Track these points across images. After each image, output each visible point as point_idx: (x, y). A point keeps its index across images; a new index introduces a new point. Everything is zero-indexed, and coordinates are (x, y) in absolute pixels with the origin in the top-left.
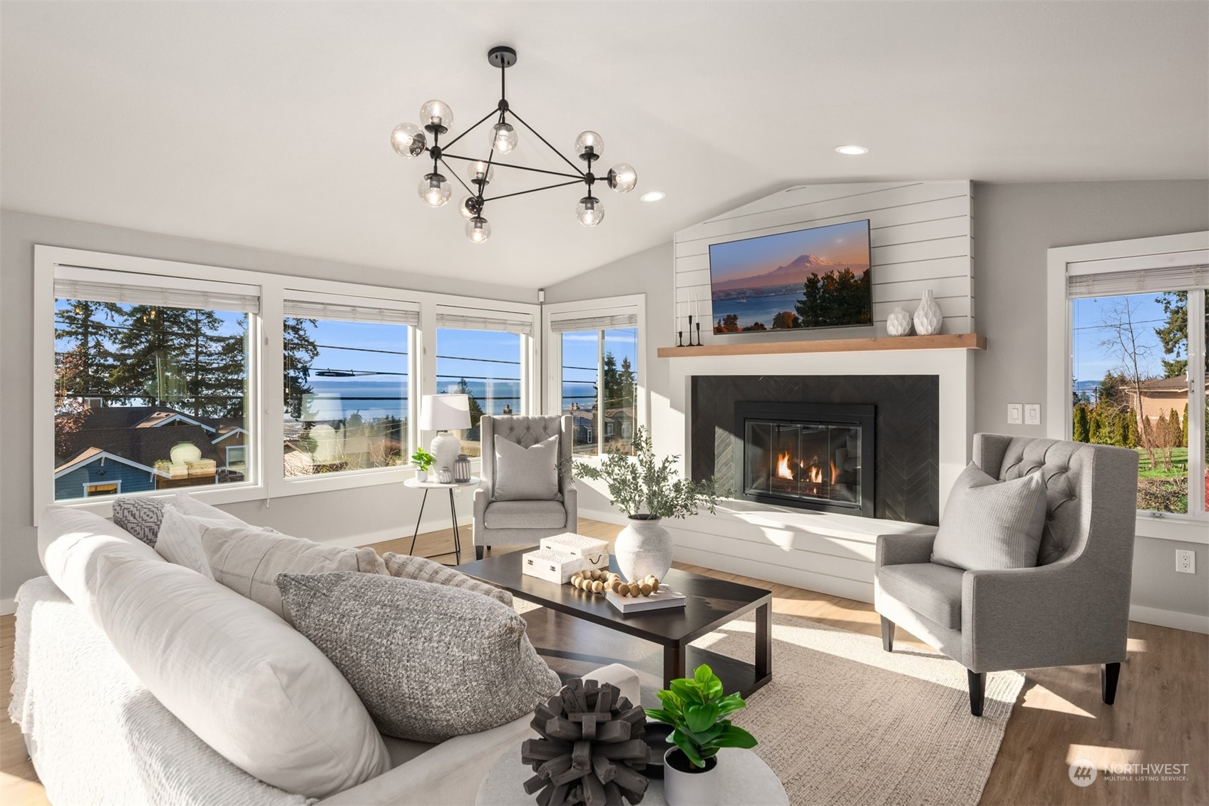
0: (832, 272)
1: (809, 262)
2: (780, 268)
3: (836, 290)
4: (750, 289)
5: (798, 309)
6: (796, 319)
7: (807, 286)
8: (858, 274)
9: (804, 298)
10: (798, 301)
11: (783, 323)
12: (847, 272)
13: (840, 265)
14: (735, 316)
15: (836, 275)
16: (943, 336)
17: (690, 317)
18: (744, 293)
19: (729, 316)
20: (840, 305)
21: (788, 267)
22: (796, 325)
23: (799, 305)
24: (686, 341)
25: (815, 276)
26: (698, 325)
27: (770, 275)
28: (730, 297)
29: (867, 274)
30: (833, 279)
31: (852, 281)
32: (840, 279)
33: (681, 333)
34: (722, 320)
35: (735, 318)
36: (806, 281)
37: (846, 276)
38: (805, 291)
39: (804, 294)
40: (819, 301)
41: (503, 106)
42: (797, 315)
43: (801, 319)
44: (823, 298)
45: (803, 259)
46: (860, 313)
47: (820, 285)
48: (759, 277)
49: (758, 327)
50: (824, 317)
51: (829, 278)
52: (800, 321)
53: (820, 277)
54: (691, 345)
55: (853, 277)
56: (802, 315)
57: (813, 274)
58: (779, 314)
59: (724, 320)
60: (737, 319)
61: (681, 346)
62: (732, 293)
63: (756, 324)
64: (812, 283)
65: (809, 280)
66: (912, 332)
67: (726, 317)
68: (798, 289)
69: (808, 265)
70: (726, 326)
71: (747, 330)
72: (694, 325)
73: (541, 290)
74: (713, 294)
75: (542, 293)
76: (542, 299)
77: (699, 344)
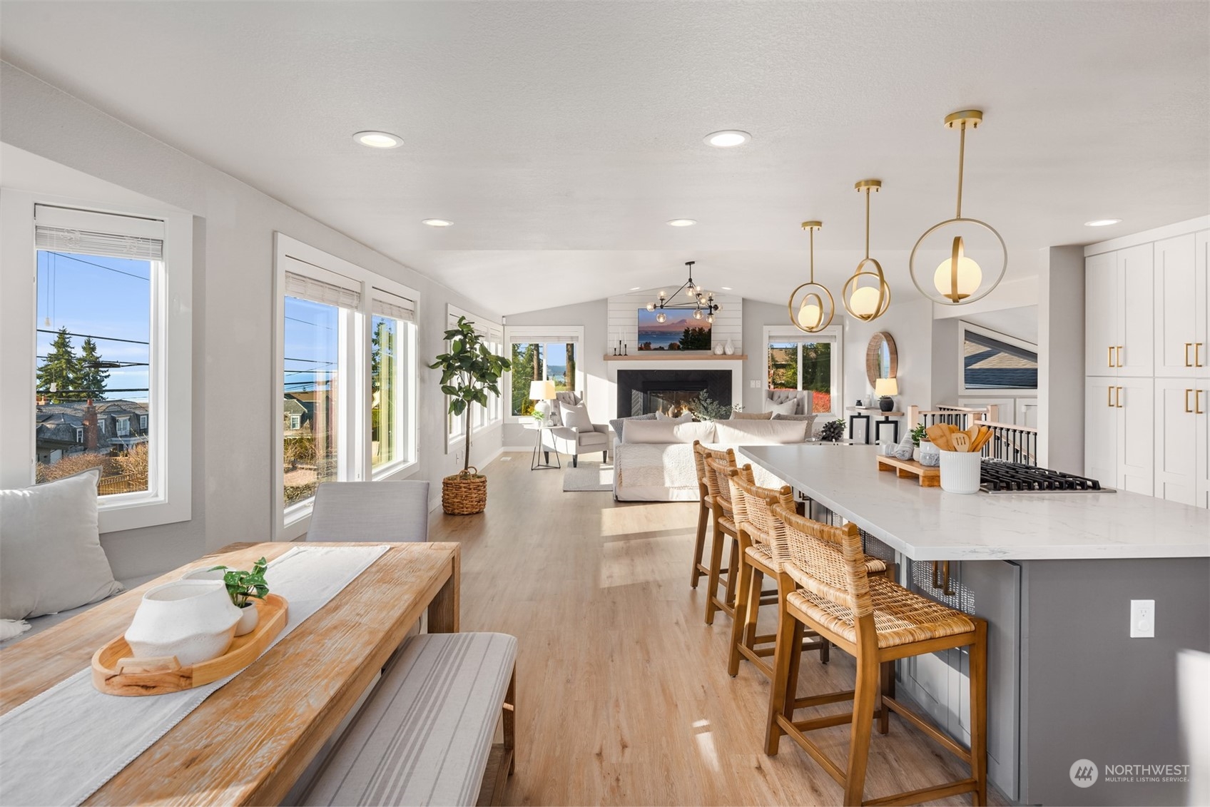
0: (695, 327)
2: (673, 324)
3: (697, 335)
5: (680, 342)
6: (679, 346)
8: (706, 330)
9: (683, 338)
11: (672, 347)
12: (702, 328)
13: (699, 326)
15: (697, 329)
16: (733, 357)
17: (620, 341)
19: (646, 343)
20: (698, 341)
21: (677, 324)
22: (679, 348)
24: (617, 353)
25: (688, 328)
26: (626, 345)
27: (668, 326)
29: (710, 330)
31: (705, 332)
32: (699, 331)
33: (615, 349)
35: (650, 343)
36: (684, 330)
37: (701, 330)
38: (684, 334)
39: (683, 336)
40: (689, 339)
41: (690, 280)
42: (679, 344)
43: (681, 346)
44: (691, 338)
45: (684, 321)
46: (707, 346)
47: (690, 332)
48: (663, 326)
49: (661, 349)
50: (691, 346)
51: (694, 330)
53: (690, 329)
54: (620, 355)
59: (644, 344)
61: (615, 354)
64: (687, 332)
65: (686, 330)
66: (724, 353)
68: (681, 334)
69: (686, 324)
70: (645, 347)
71: (655, 349)
72: (623, 345)
73: (503, 317)
74: (639, 331)
75: (504, 319)
76: (504, 323)
77: (626, 355)
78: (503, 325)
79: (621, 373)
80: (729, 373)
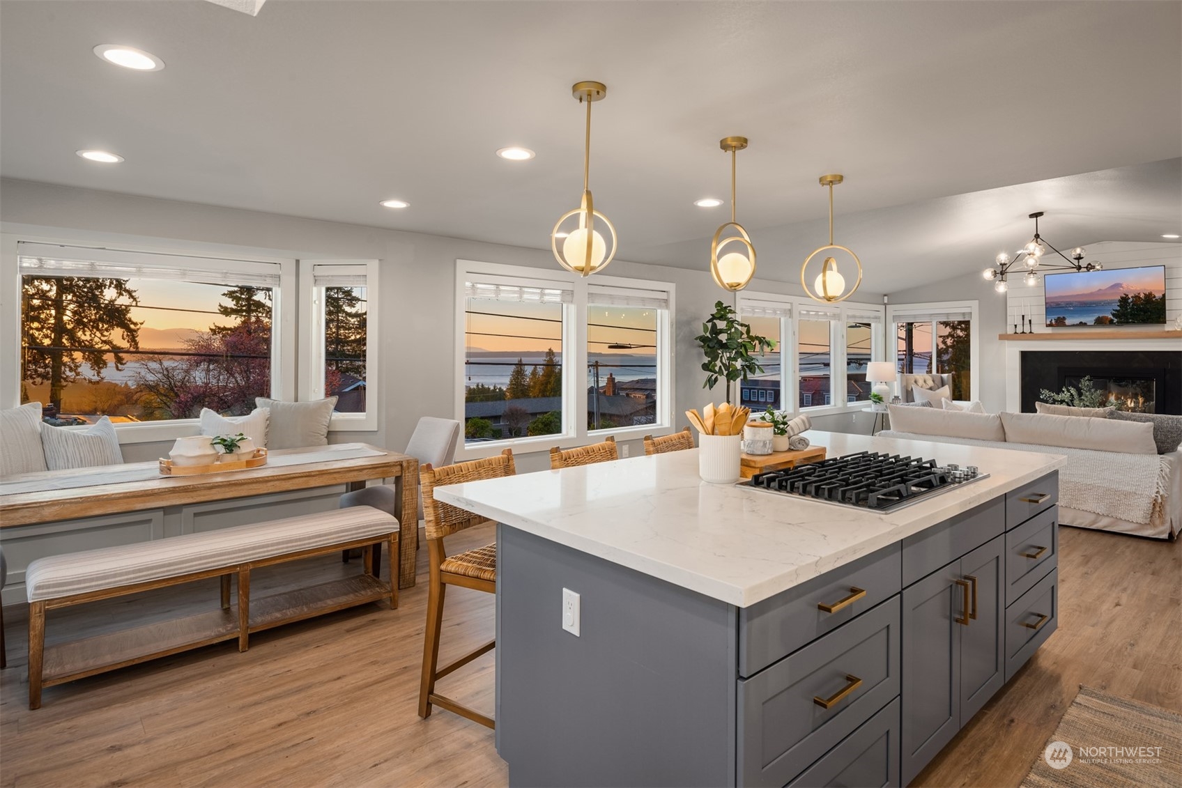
0: (1139, 294)
1: (1123, 287)
2: (1102, 290)
3: (1142, 304)
5: (1114, 315)
6: (1111, 320)
7: (1120, 301)
8: (1159, 295)
9: (1118, 308)
10: (1114, 310)
11: (1100, 322)
12: (1151, 294)
13: (1146, 290)
15: (1142, 295)
17: (1023, 316)
19: (1059, 318)
20: (1145, 313)
21: (1106, 289)
22: (1111, 324)
23: (1114, 312)
24: (1019, 332)
25: (1127, 295)
26: (1030, 321)
27: (1092, 294)
29: (1164, 297)
30: (1139, 297)
31: (1154, 299)
32: (1145, 298)
33: (1016, 326)
35: (1064, 318)
36: (1120, 298)
37: (1149, 296)
38: (1119, 304)
39: (1118, 306)
40: (1128, 310)
42: (1112, 318)
43: (1116, 321)
44: (1132, 308)
45: (1119, 285)
46: (1159, 319)
47: (1130, 301)
48: (1084, 295)
50: (1132, 320)
51: (1136, 297)
53: (1130, 296)
54: (1023, 332)
55: (1155, 297)
56: (1116, 319)
57: (1125, 294)
59: (1054, 320)
60: (1066, 320)
61: (1016, 333)
62: (1062, 303)
64: (1124, 300)
65: (1122, 298)
69: (1122, 289)
70: (1060, 323)
71: (1074, 326)
72: (1027, 321)
73: (885, 295)
74: (1046, 303)
75: (886, 298)
76: (886, 302)
77: (1031, 332)
78: (885, 304)
79: (1025, 356)
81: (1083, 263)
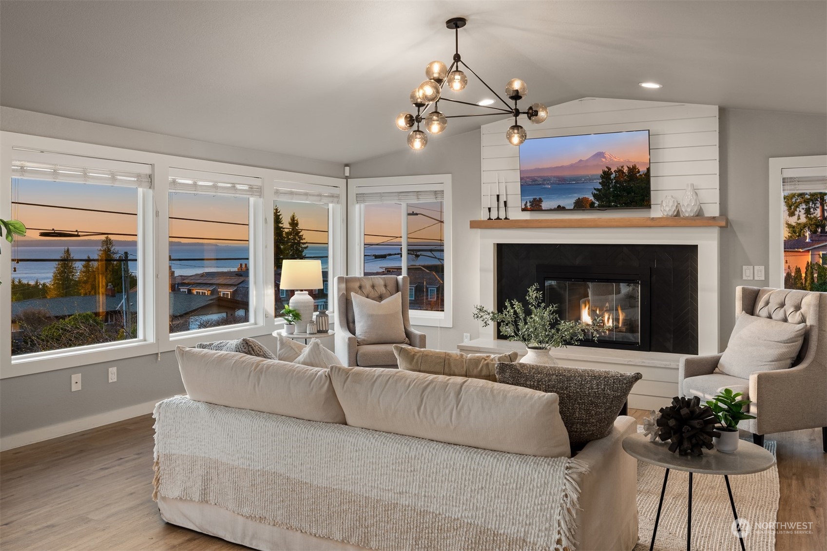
0: (622, 167)
1: (605, 157)
2: (581, 161)
3: (625, 181)
4: (554, 177)
5: (595, 196)
6: (593, 203)
7: (602, 177)
8: (643, 170)
9: (600, 187)
10: (595, 189)
11: (581, 205)
12: (634, 167)
13: (629, 161)
14: (540, 199)
15: (625, 170)
17: (498, 196)
18: (549, 180)
19: (534, 199)
20: (629, 193)
21: (587, 160)
22: (592, 208)
23: (596, 192)
25: (609, 169)
26: (505, 203)
27: (572, 167)
28: (536, 183)
29: (648, 171)
30: (623, 172)
31: (638, 175)
32: (629, 173)
33: (489, 209)
34: (528, 202)
35: (540, 200)
36: (602, 173)
37: (633, 170)
38: (601, 181)
39: (600, 183)
40: (611, 190)
42: (593, 200)
43: (597, 203)
44: (613, 187)
45: (600, 155)
46: (644, 201)
47: (613, 176)
48: (562, 167)
49: (561, 208)
50: (615, 202)
51: (620, 171)
52: (596, 205)
53: (613, 170)
54: (498, 218)
55: (639, 172)
56: (597, 200)
57: (607, 168)
58: (579, 199)
59: (530, 202)
60: (542, 201)
61: (490, 219)
62: (538, 179)
63: (559, 206)
64: (606, 175)
65: (604, 172)
66: (678, 214)
67: (532, 200)
68: (595, 179)
69: (604, 160)
70: (535, 206)
71: (551, 210)
72: (501, 203)
73: (347, 165)
74: (521, 179)
75: (347, 168)
76: (347, 174)
77: (506, 218)
78: (347, 178)
79: (502, 250)
80: (692, 250)
81: (522, 105)
